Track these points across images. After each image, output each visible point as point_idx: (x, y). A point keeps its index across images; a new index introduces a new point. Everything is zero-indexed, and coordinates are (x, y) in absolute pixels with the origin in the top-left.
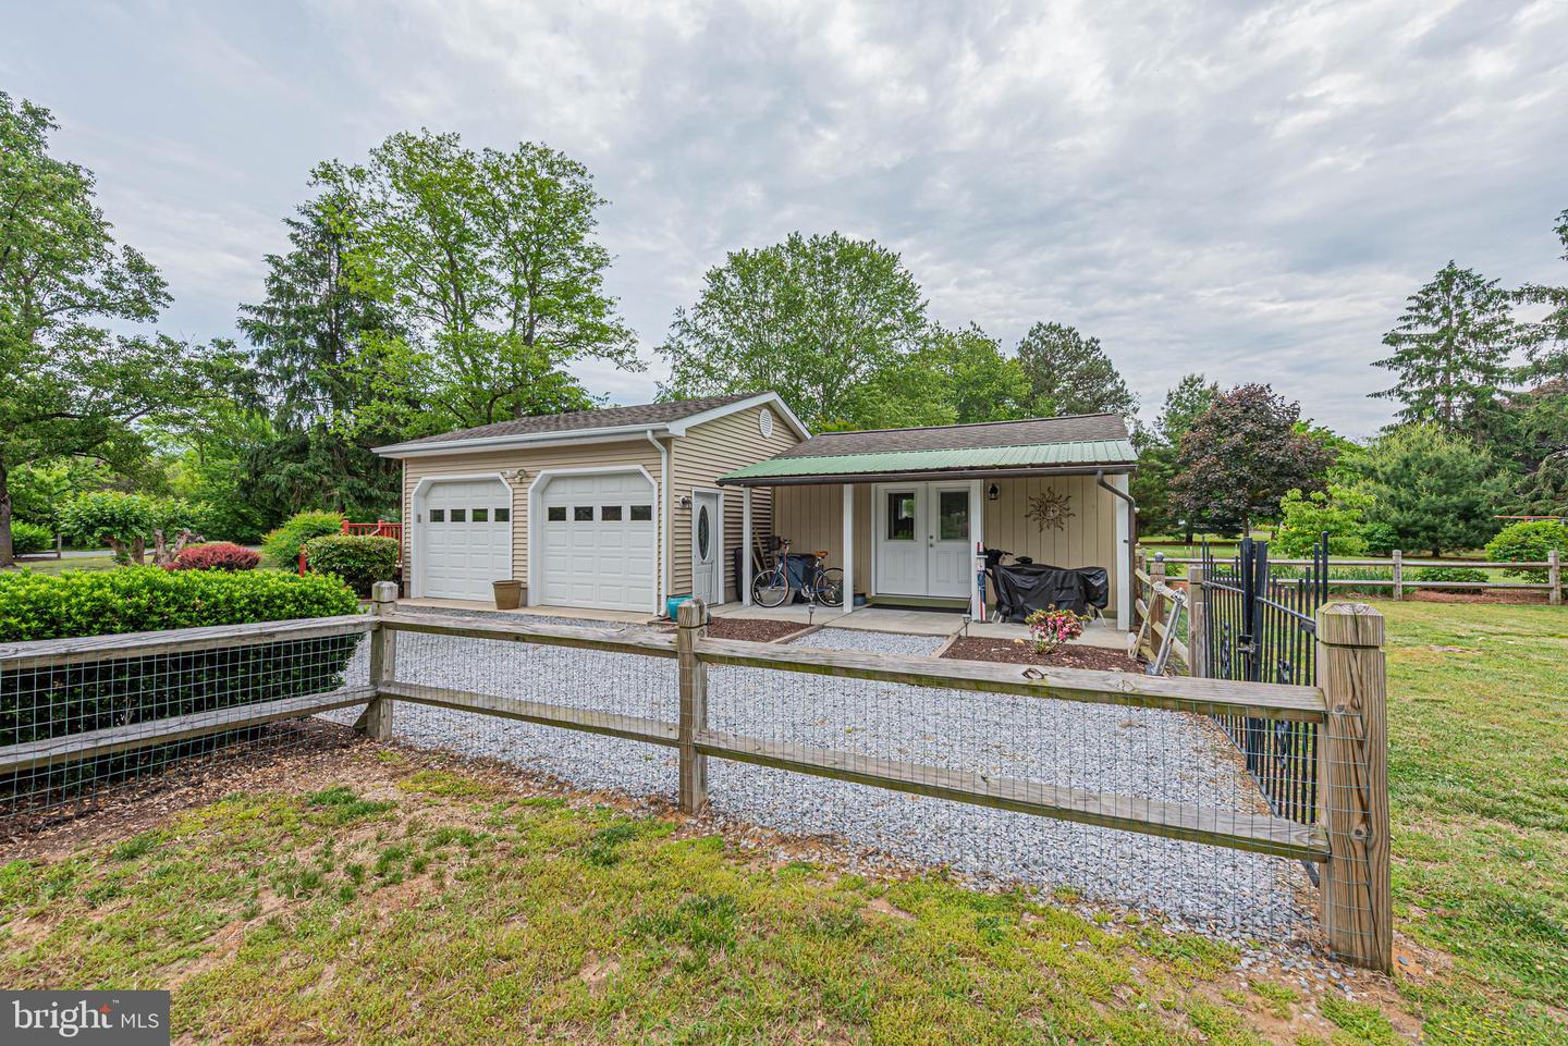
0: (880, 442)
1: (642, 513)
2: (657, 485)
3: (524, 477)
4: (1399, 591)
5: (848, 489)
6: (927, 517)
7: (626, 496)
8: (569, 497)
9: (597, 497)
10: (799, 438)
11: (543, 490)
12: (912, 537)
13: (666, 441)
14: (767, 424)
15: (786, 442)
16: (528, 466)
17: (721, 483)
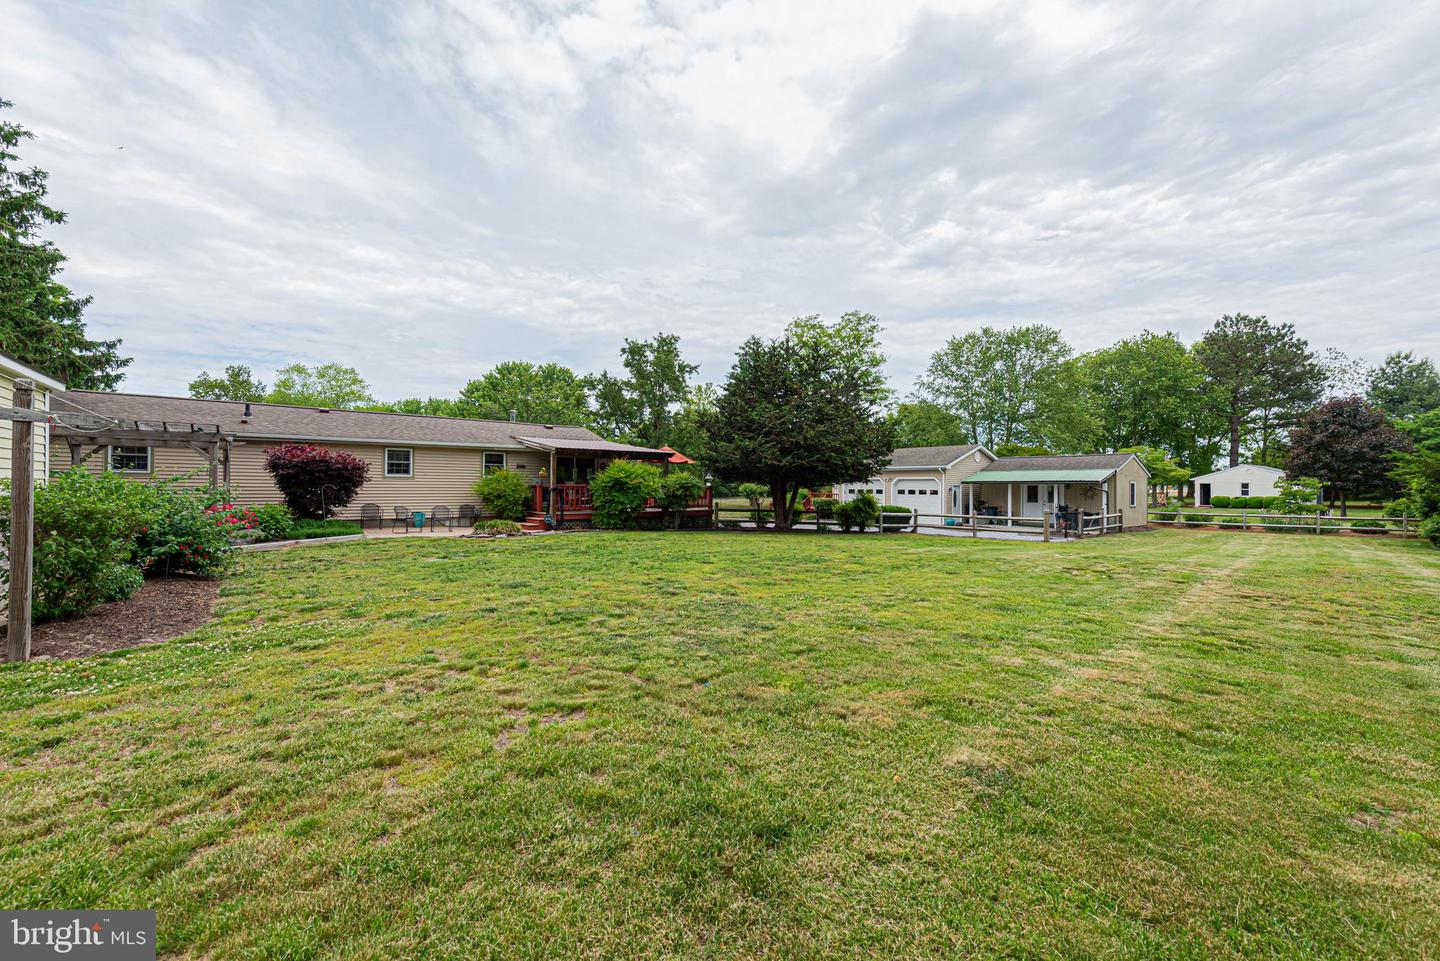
0: (1026, 464)
1: (935, 493)
2: (941, 484)
3: (891, 479)
4: (1318, 531)
5: (1010, 486)
6: (1042, 494)
7: (928, 487)
8: (906, 487)
9: (916, 487)
10: (992, 460)
11: (896, 484)
12: (1036, 501)
13: (944, 470)
14: (978, 457)
15: (985, 463)
16: (892, 476)
17: (963, 483)
